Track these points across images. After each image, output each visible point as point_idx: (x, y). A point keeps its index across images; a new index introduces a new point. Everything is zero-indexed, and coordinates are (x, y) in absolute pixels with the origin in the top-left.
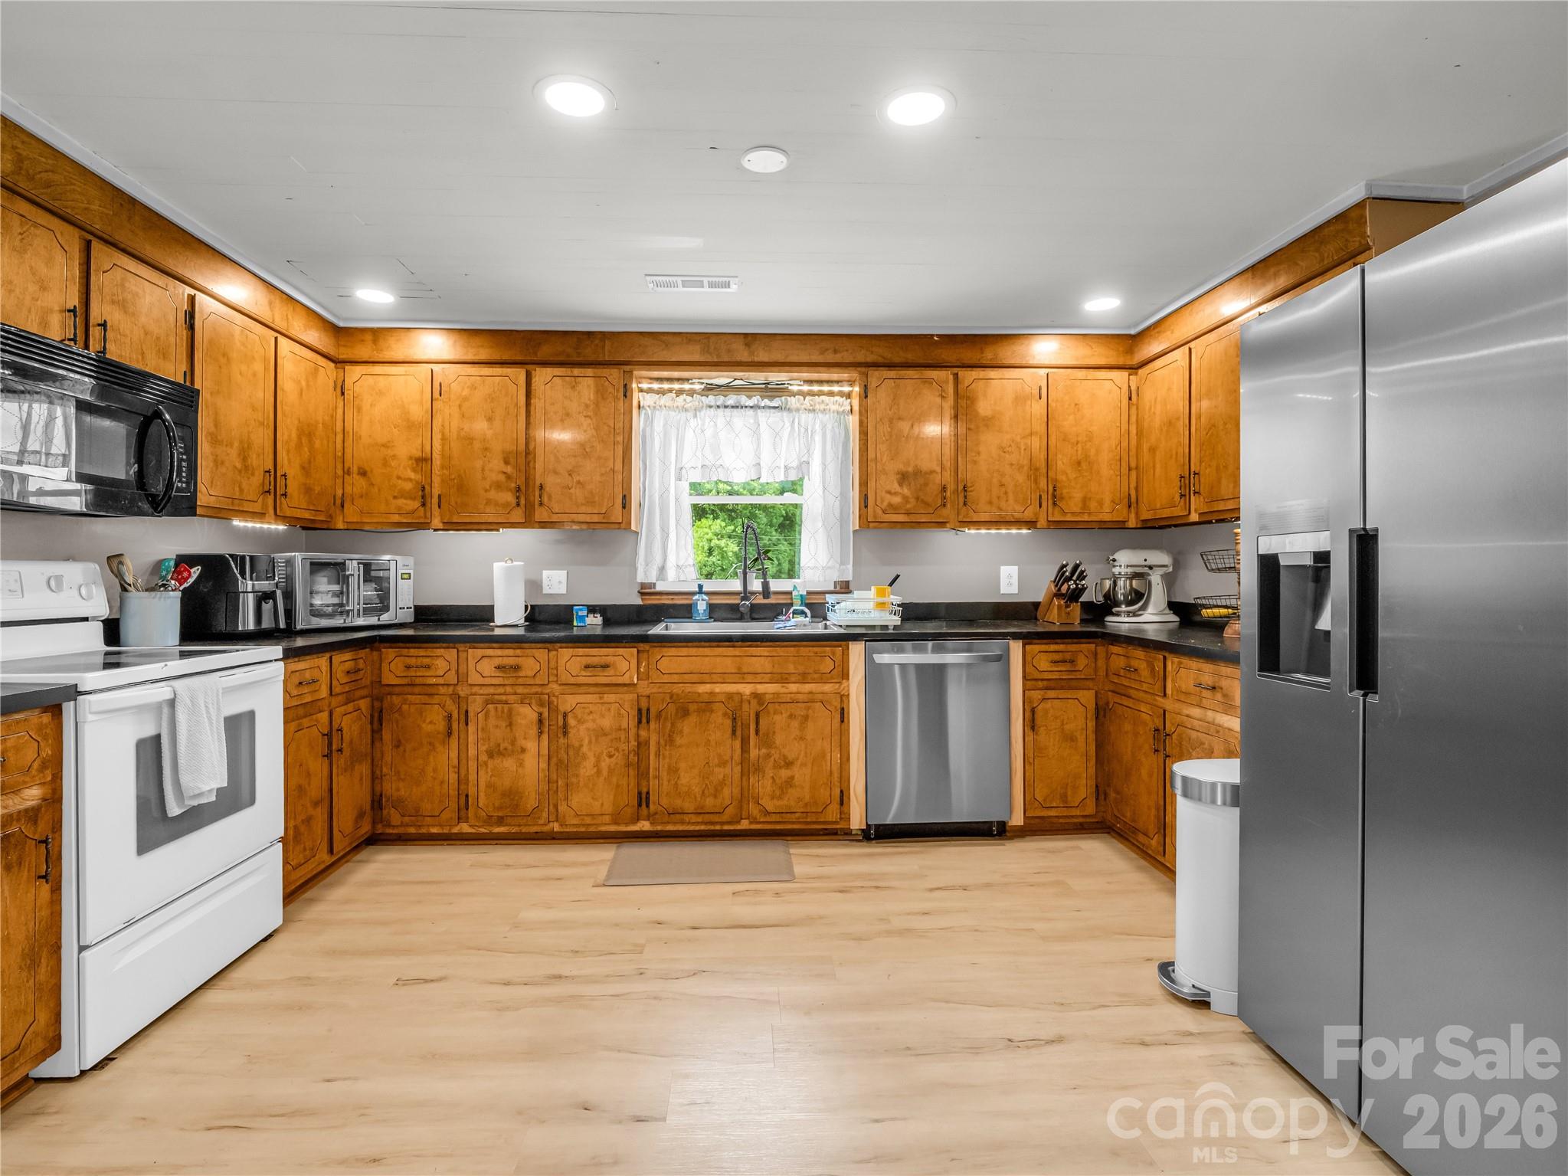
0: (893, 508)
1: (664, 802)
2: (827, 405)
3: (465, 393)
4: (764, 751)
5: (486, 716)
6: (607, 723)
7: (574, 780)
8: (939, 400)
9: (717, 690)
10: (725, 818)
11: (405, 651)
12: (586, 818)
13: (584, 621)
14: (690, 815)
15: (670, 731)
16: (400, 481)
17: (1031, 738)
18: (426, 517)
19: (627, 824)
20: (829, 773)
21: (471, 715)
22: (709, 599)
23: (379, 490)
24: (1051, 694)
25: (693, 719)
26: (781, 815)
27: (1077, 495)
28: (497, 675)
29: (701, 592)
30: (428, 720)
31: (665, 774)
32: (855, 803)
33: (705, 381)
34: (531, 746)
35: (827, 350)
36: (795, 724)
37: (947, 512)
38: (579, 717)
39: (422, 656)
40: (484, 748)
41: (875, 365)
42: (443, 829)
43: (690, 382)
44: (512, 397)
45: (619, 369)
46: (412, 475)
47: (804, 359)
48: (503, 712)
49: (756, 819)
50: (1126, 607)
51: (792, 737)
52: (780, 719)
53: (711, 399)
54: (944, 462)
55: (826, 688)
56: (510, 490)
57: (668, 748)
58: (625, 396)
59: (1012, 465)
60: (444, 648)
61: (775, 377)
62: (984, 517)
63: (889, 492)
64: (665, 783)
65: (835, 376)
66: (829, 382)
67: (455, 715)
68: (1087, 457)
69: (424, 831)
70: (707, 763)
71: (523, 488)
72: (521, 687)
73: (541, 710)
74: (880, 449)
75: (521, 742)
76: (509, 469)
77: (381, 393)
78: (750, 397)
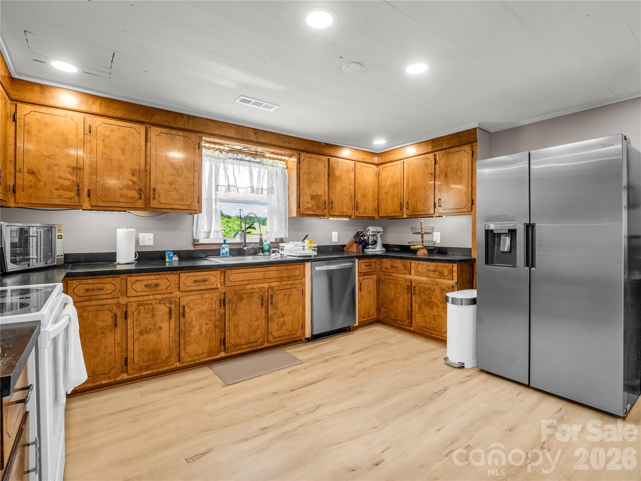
0: (309, 209)
1: (232, 341)
2: (278, 164)
3: (107, 133)
4: (274, 311)
5: (138, 313)
6: (205, 308)
7: (188, 339)
8: (324, 168)
9: (255, 287)
10: (258, 344)
11: (85, 281)
12: (194, 357)
13: (172, 259)
14: (244, 345)
15: (235, 308)
16: (60, 180)
17: (360, 293)
18: (79, 202)
19: (214, 356)
20: (298, 316)
21: (129, 313)
22: (230, 246)
23: (45, 184)
24: (365, 277)
25: (245, 301)
26: (281, 338)
27: (363, 207)
28: (145, 290)
29: (225, 243)
30: (101, 320)
31: (233, 328)
32: (307, 326)
33: (230, 146)
34: (165, 325)
35: (286, 142)
36: (286, 298)
37: (326, 211)
38: (191, 306)
39: (97, 283)
40: (137, 330)
41: (303, 151)
42: (110, 380)
43: (224, 145)
44: (137, 140)
45: (196, 134)
46: (70, 177)
47: (278, 144)
48: (149, 309)
49: (271, 341)
50: (371, 246)
51: (285, 304)
52: (280, 297)
53: (230, 155)
54: (325, 192)
55: (297, 282)
56: (135, 190)
57: (234, 316)
58: (199, 148)
59: (345, 195)
60: (111, 277)
61: (260, 149)
62: (337, 214)
63: (307, 202)
64: (233, 332)
65: (283, 152)
66: (281, 155)
67: (119, 315)
68: (365, 194)
69: (98, 384)
70: (251, 320)
71: (143, 189)
72: (158, 295)
73: (171, 306)
74: (304, 185)
75: (159, 324)
76: (135, 179)
77: (46, 124)
78: (246, 156)
